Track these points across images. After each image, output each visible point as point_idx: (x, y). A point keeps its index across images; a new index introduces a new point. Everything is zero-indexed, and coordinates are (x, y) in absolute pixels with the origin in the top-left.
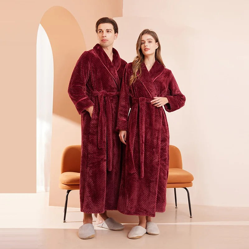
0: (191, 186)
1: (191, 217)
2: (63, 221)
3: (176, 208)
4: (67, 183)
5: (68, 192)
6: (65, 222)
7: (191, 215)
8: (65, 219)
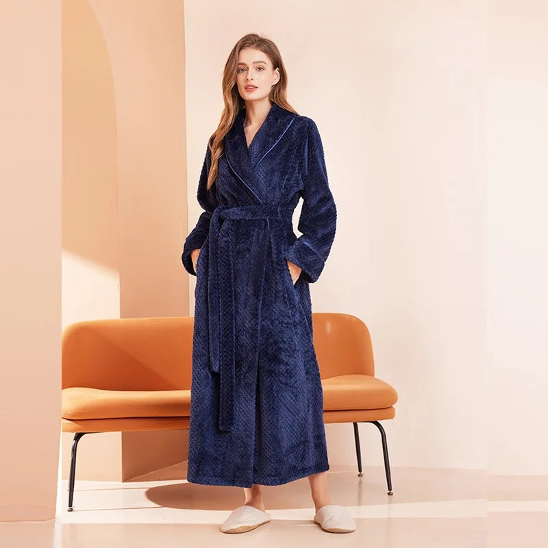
0: (391, 416)
1: (389, 494)
2: (68, 508)
3: (359, 476)
4: (73, 415)
5: (78, 437)
6: (71, 510)
7: (390, 489)
8: (70, 505)
